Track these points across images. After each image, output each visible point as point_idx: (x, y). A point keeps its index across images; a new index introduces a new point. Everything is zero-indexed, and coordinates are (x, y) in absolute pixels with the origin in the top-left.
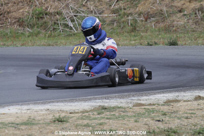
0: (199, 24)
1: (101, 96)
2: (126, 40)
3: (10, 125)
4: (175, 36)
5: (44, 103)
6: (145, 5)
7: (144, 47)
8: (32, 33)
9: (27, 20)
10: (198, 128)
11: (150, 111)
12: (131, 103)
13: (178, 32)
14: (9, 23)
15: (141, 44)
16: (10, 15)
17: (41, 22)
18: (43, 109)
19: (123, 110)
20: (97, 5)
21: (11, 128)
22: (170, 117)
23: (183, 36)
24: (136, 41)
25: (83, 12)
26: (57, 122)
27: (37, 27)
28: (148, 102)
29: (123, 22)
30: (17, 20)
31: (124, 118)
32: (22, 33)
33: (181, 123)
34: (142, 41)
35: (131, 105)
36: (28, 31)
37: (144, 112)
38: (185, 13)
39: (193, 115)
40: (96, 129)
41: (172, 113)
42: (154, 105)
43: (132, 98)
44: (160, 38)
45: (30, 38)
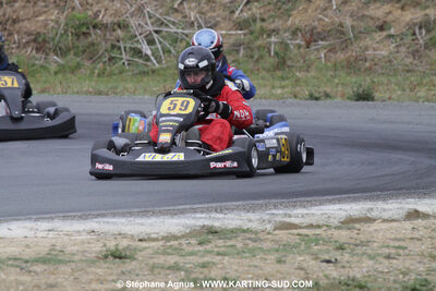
0: (420, 57)
1: (206, 205)
2: (265, 86)
3: (10, 262)
4: (368, 79)
5: (84, 217)
6: (306, 11)
7: (302, 102)
8: (63, 66)
9: (53, 39)
10: (411, 279)
11: (309, 239)
12: (270, 222)
13: (375, 72)
14: (15, 43)
15: (296, 97)
16: (17, 26)
17: (84, 42)
18: (81, 229)
19: (253, 236)
20: (204, 10)
21: (13, 269)
22: (353, 254)
23: (386, 81)
24: (286, 90)
25: (174, 23)
26: (111, 258)
27: (75, 54)
28: (307, 221)
29: (259, 48)
30: (32, 37)
31: (253, 254)
32: (42, 66)
33: (377, 266)
34: (298, 89)
35: (269, 227)
36: (56, 62)
37: (298, 241)
38: (392, 31)
39: (401, 251)
40: (193, 276)
41: (356, 245)
42: (319, 227)
43: (274, 211)
44: (338, 84)
45: (60, 76)
